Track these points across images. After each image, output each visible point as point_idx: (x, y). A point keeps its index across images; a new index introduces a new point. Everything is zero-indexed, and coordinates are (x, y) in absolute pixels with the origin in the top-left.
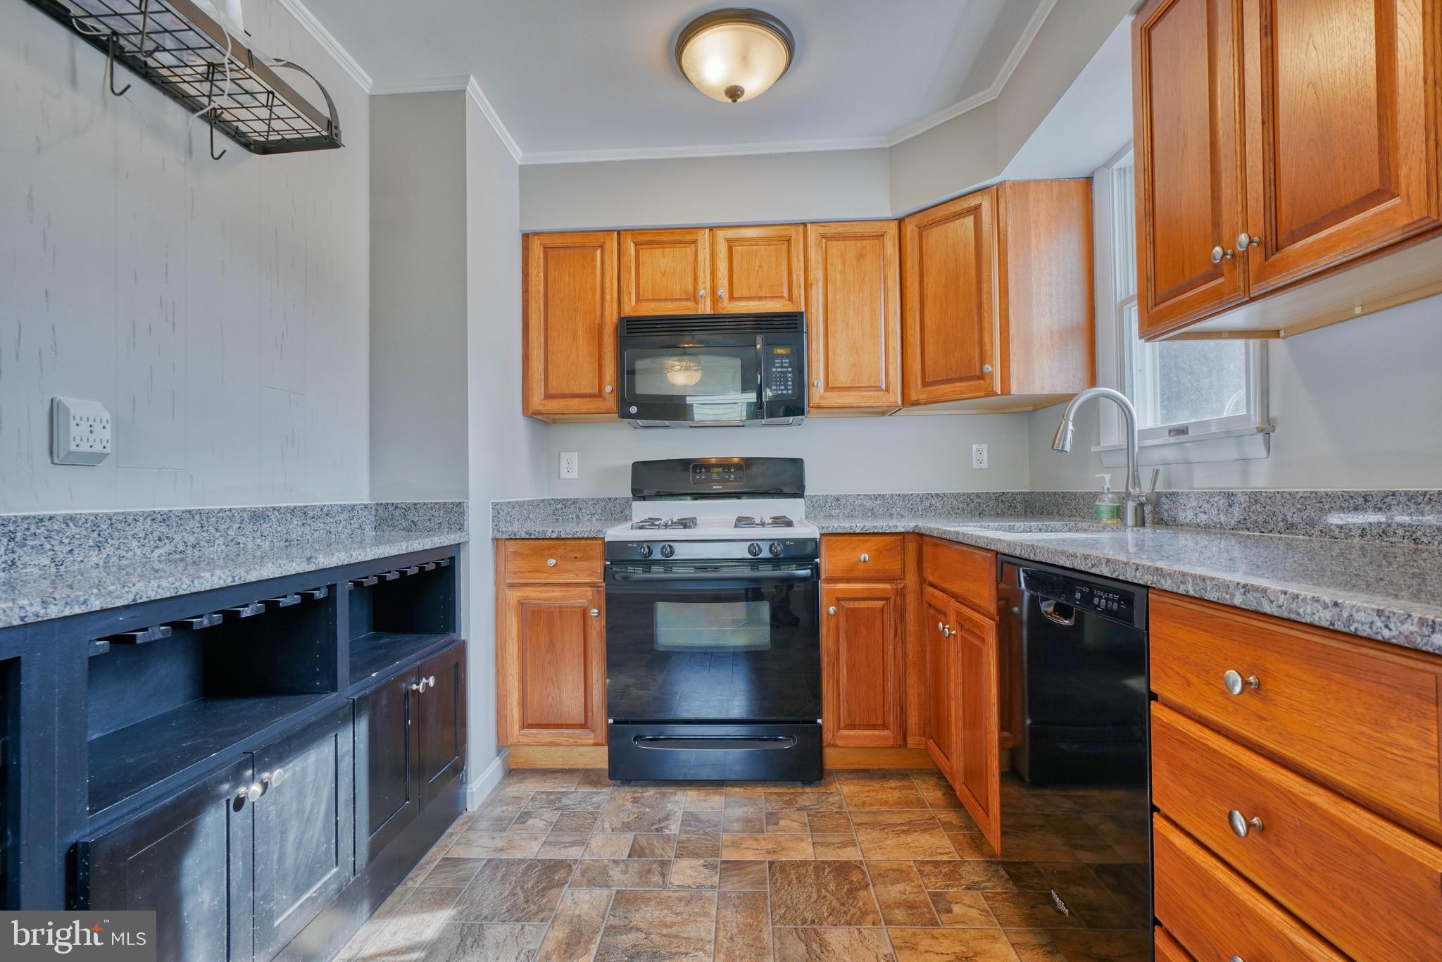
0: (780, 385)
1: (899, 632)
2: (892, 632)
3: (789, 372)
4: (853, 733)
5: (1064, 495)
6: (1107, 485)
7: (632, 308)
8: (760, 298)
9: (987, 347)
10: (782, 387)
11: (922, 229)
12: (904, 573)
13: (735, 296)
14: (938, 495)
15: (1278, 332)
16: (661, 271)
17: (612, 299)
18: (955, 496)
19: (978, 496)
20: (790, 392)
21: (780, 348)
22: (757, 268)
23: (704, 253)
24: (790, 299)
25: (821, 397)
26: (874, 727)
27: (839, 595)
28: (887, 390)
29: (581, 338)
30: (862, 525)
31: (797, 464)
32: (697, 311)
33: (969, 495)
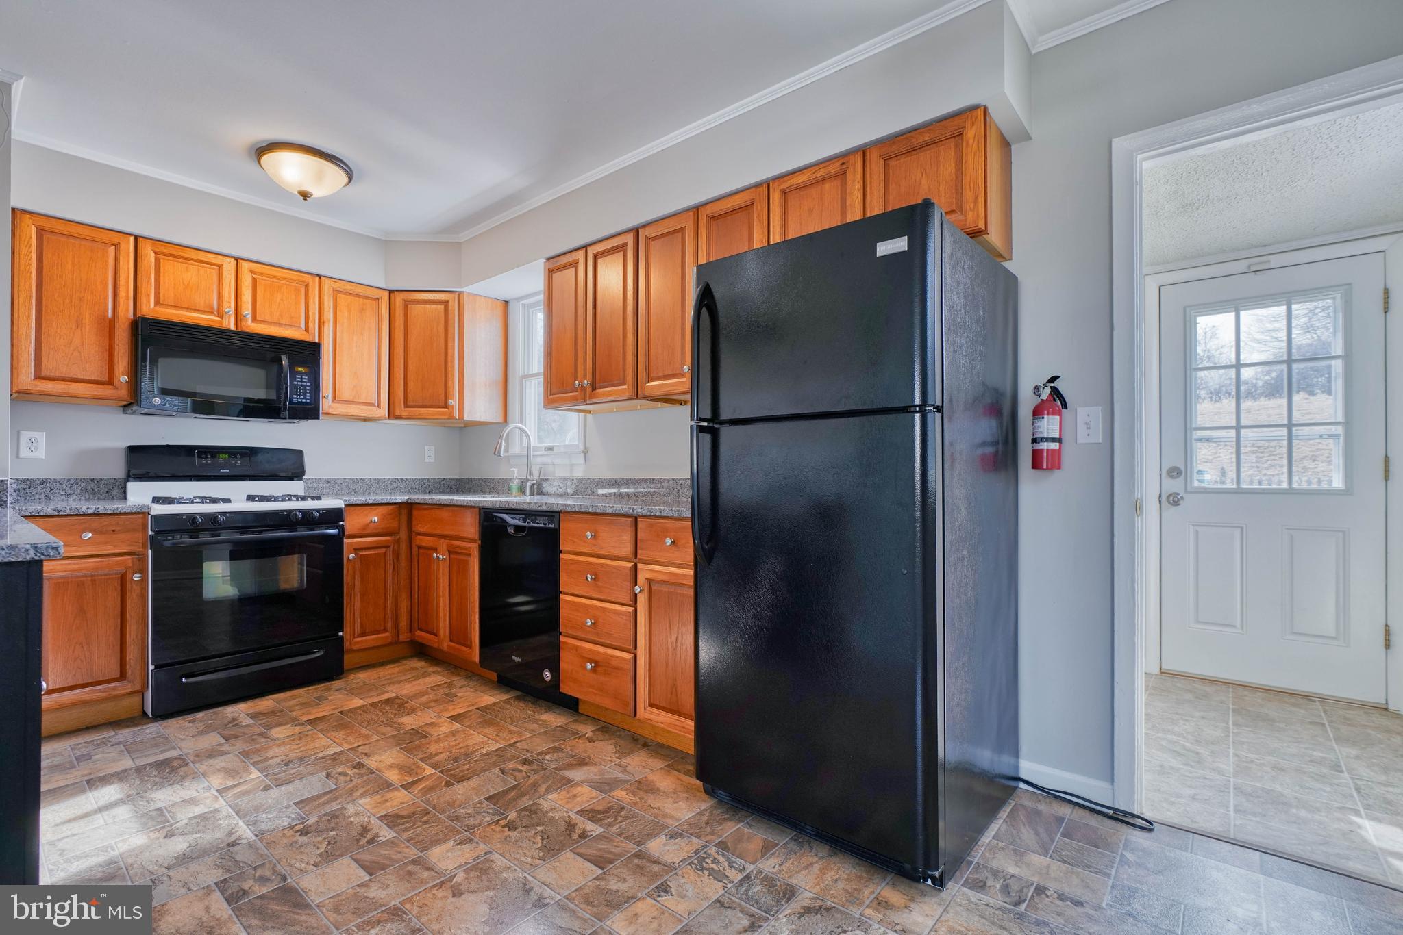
0: (300, 395)
1: (396, 566)
2: (391, 567)
3: (308, 386)
4: (364, 638)
5: (486, 480)
6: (516, 475)
7: (149, 308)
8: (280, 325)
9: (450, 389)
10: (302, 397)
11: (406, 305)
12: (399, 529)
13: (258, 318)
14: (402, 479)
15: (590, 411)
16: (184, 284)
17: (127, 297)
18: (414, 480)
19: (428, 480)
20: (308, 401)
21: (300, 366)
22: (278, 300)
23: (229, 279)
24: (307, 330)
25: (330, 407)
26: (378, 632)
27: (356, 547)
28: (379, 406)
29: (87, 327)
30: (374, 498)
31: (299, 454)
32: (222, 324)
33: (423, 479)
